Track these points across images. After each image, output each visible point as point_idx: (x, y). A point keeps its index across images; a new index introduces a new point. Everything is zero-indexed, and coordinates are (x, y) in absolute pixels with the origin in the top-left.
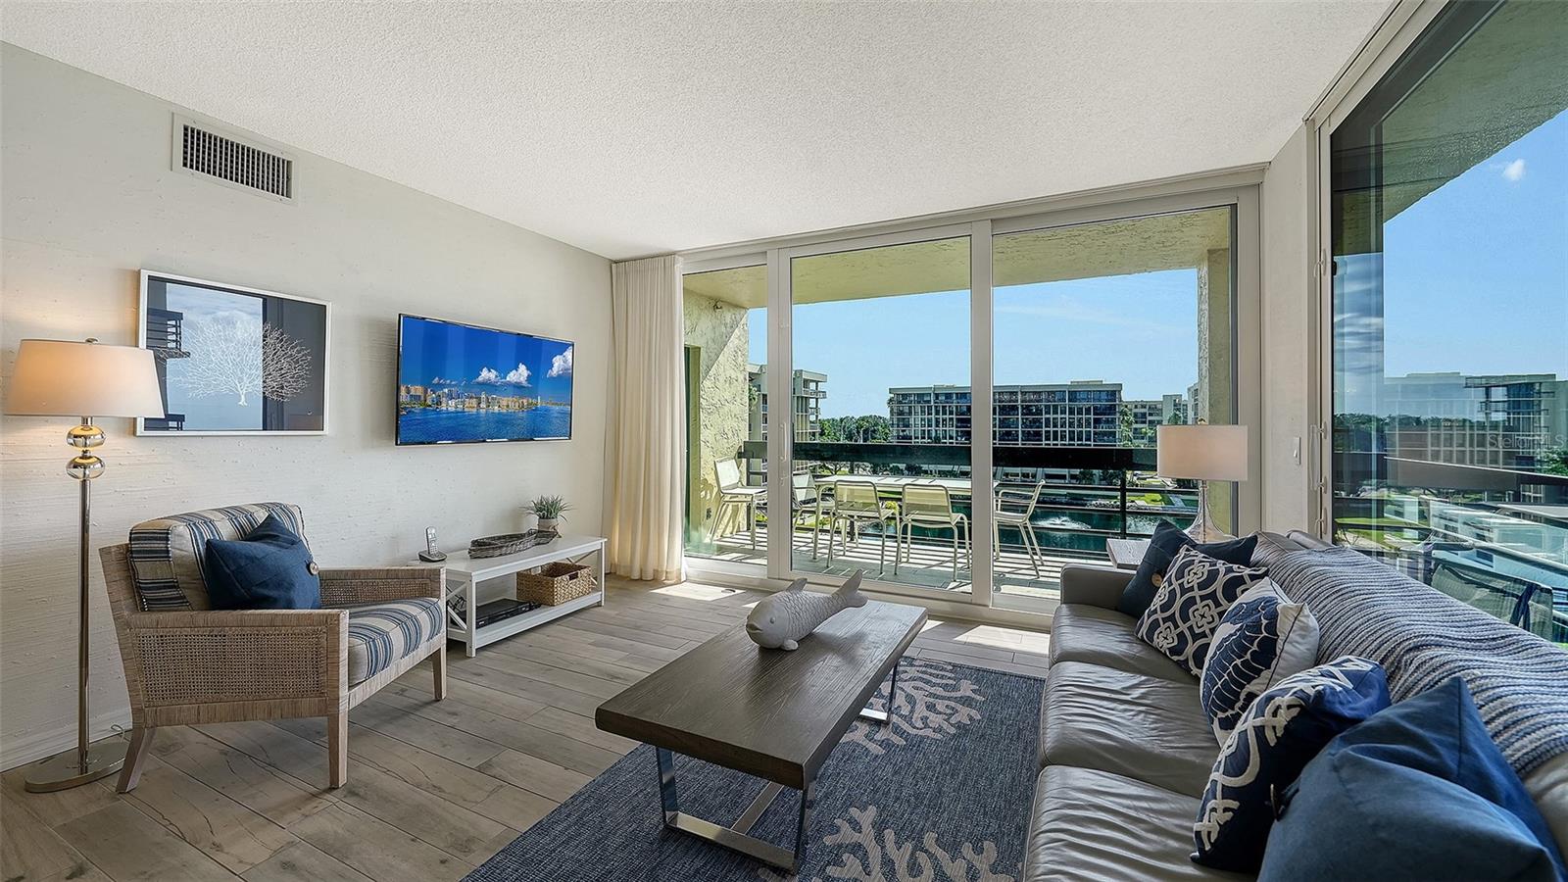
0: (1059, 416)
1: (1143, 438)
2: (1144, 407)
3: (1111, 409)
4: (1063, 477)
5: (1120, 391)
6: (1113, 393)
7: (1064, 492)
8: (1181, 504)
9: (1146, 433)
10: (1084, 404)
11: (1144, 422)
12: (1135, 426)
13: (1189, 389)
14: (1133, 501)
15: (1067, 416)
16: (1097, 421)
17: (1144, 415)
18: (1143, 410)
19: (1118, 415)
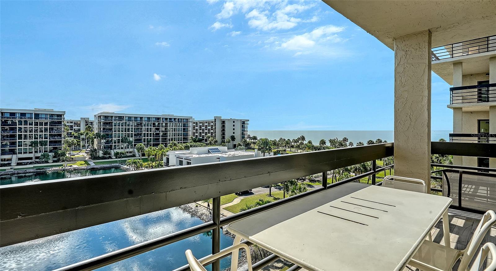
0: (28, 126)
1: (72, 137)
2: (71, 122)
3: (60, 123)
4: (31, 158)
5: (63, 115)
6: (61, 116)
7: (32, 166)
8: (94, 164)
9: (73, 134)
10: (44, 121)
11: (72, 130)
12: (70, 131)
13: (95, 116)
14: (71, 166)
15: (33, 126)
16: (51, 129)
17: (72, 126)
18: (71, 124)
19: (63, 126)
